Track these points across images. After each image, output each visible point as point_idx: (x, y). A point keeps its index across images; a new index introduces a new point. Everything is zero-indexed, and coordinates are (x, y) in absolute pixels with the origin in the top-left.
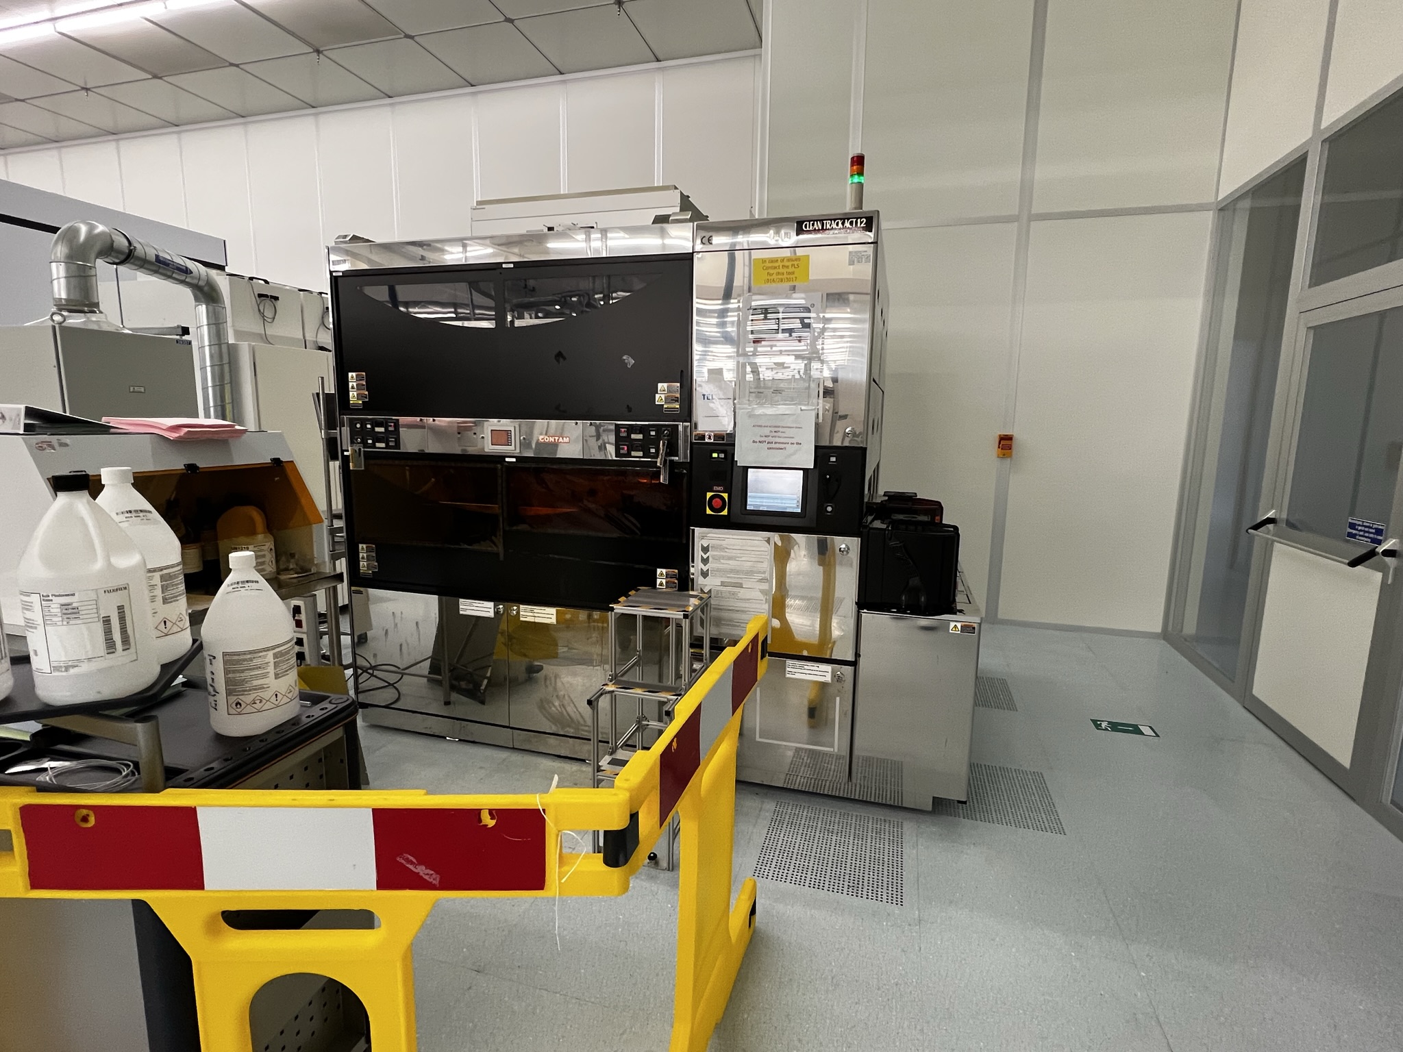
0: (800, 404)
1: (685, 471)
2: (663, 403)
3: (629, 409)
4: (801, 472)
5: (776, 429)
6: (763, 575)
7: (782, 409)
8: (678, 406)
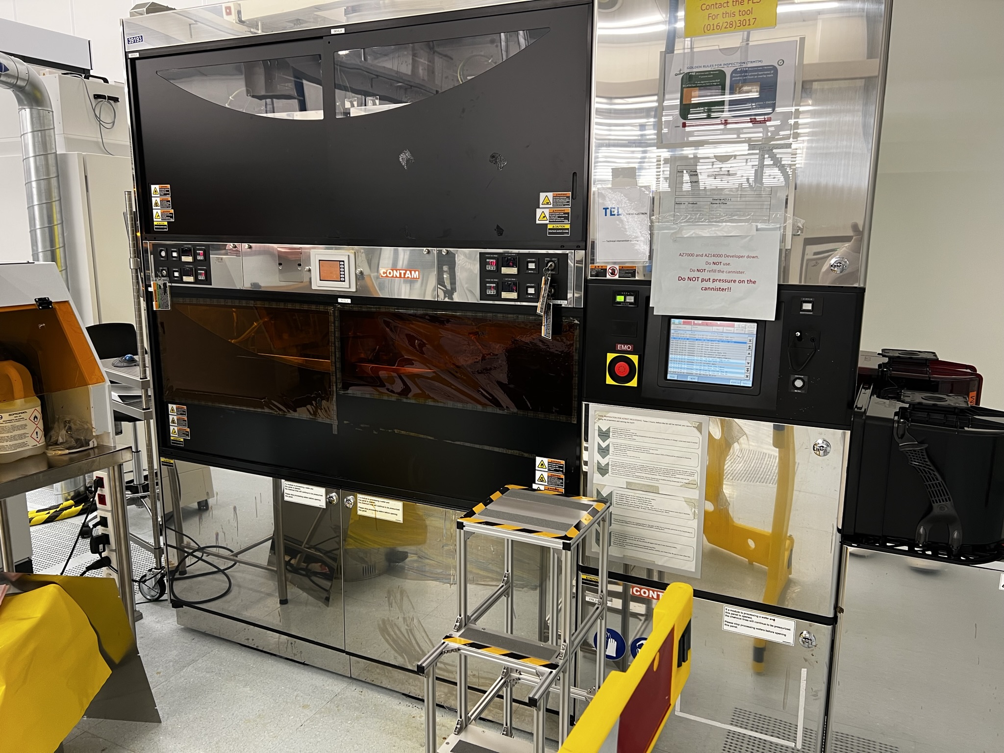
0: (756, 221)
1: (576, 322)
2: (547, 222)
3: (500, 231)
4: (754, 326)
5: (716, 260)
6: (691, 478)
7: (726, 228)
8: (568, 226)
